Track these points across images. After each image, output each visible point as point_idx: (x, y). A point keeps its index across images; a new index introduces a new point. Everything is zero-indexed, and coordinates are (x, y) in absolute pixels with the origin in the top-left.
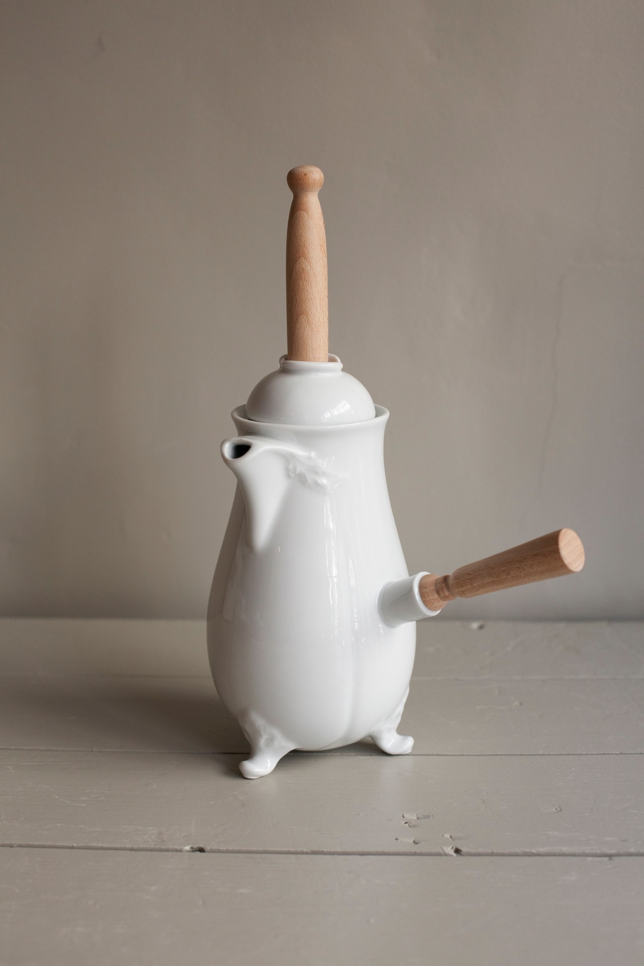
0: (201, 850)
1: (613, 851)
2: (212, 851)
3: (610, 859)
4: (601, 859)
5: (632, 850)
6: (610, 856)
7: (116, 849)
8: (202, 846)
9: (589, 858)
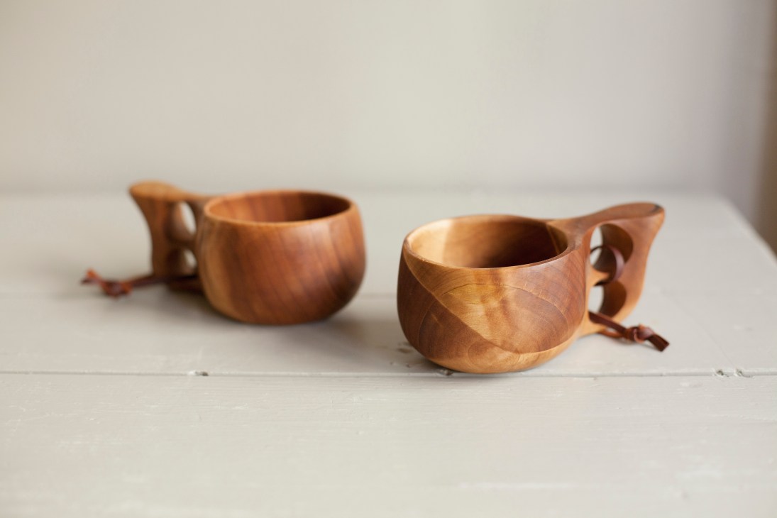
0: (205, 374)
1: (598, 373)
2: (215, 375)
3: (595, 379)
4: (587, 379)
5: (616, 372)
6: (595, 377)
7: (124, 374)
8: (206, 371)
9: (575, 379)
